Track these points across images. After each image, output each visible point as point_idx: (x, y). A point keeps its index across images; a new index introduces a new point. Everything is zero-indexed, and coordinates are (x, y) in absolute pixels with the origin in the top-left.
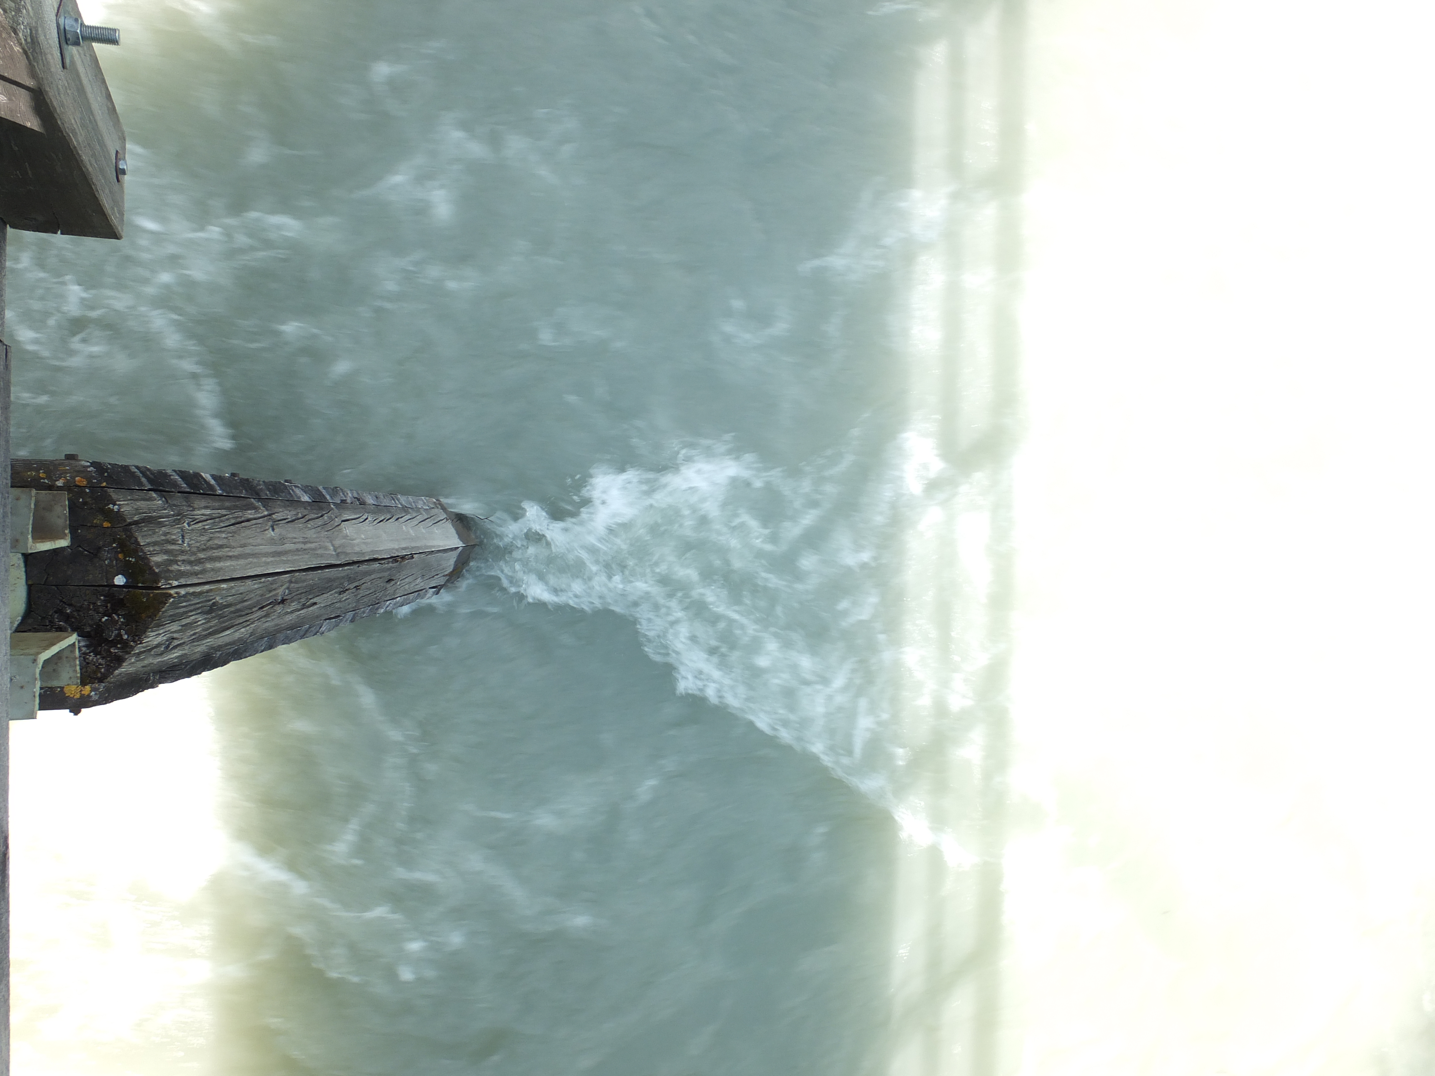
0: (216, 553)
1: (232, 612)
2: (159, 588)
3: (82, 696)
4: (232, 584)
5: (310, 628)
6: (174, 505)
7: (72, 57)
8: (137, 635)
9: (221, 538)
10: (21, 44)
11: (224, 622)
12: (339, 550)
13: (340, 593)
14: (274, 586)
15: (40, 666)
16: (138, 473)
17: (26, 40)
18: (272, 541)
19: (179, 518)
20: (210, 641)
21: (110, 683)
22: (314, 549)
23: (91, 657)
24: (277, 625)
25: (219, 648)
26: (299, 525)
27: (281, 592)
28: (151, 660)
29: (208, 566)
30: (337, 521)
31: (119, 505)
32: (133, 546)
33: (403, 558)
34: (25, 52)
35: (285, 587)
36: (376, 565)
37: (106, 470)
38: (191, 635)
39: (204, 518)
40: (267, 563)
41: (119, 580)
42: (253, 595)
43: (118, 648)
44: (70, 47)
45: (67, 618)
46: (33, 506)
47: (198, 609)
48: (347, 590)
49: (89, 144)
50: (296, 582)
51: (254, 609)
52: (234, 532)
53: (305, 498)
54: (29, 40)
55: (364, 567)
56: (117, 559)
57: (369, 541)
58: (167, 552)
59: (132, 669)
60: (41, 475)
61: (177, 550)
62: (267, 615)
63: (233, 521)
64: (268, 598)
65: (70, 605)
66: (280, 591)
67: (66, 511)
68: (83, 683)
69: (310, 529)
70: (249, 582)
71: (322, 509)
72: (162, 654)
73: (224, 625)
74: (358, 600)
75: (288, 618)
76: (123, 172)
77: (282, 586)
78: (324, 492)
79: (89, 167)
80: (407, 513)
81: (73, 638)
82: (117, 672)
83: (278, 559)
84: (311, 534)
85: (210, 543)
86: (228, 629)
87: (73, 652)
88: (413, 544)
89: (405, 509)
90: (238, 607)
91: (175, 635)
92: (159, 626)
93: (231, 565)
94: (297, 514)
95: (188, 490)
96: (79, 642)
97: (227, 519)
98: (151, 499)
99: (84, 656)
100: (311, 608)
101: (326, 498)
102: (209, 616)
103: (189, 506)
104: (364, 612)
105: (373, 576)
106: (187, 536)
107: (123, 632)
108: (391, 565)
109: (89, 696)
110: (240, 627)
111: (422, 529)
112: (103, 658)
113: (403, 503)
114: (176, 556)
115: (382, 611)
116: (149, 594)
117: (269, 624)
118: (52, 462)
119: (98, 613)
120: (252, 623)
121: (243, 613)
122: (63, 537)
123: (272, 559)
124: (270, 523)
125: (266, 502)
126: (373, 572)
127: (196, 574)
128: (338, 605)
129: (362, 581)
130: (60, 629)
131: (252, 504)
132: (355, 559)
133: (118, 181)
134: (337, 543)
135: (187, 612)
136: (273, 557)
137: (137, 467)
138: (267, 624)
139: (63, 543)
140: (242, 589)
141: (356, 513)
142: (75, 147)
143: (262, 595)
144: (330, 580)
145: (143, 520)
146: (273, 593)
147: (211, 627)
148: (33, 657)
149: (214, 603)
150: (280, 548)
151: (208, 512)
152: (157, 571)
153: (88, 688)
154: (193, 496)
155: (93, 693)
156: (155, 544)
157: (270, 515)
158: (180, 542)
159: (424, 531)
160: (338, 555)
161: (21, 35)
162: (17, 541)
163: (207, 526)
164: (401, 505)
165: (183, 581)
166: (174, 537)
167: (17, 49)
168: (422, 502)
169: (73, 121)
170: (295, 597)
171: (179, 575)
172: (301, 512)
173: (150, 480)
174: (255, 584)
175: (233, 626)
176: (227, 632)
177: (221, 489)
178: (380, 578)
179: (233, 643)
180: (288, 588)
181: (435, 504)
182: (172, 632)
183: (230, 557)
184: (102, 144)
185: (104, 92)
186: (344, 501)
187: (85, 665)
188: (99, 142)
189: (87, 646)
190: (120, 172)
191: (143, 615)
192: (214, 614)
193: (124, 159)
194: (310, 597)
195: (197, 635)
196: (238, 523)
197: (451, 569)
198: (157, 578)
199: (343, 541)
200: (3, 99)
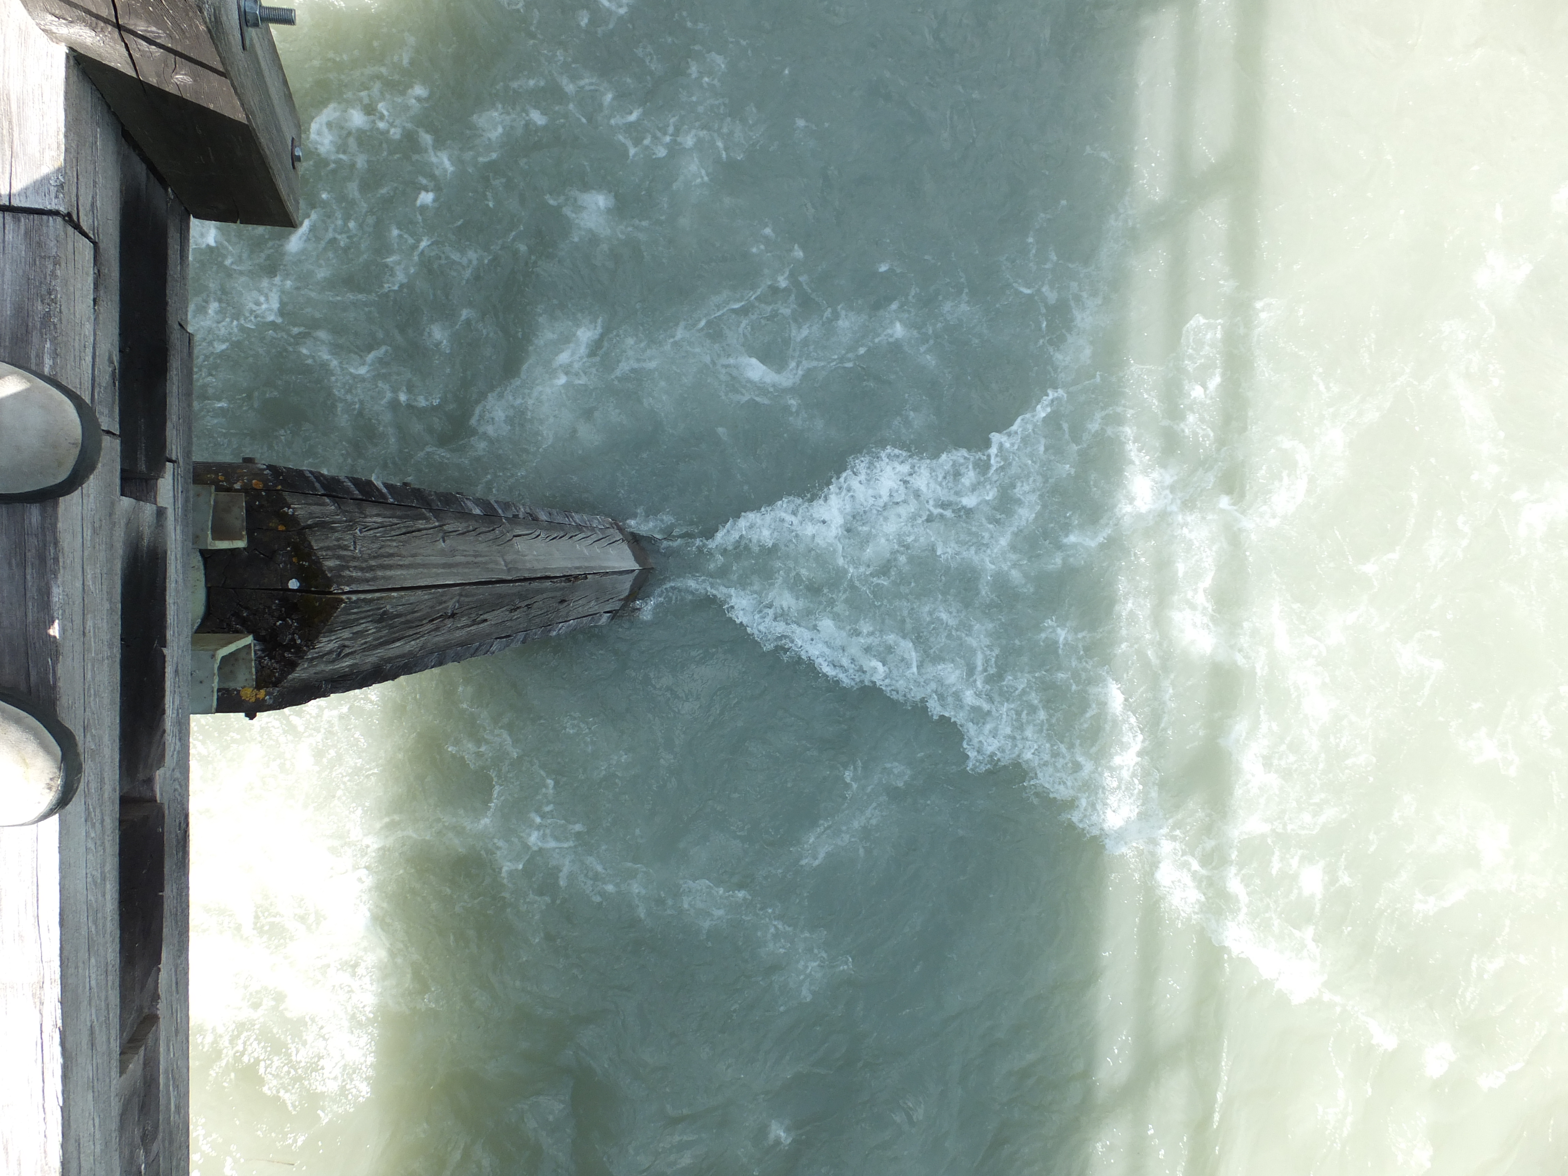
0: (387, 561)
1: (402, 623)
2: (331, 593)
3: (257, 700)
4: (403, 593)
5: (480, 646)
6: (347, 511)
7: (251, 40)
8: (310, 640)
9: (392, 547)
10: (205, 23)
11: (394, 633)
12: (510, 566)
13: (511, 611)
14: (444, 599)
15: (218, 661)
16: (312, 478)
17: (210, 19)
18: (442, 553)
19: (351, 524)
20: (381, 652)
21: (284, 688)
22: (485, 563)
23: (266, 661)
24: (446, 641)
25: (389, 660)
26: (471, 537)
27: (451, 605)
28: (322, 667)
29: (380, 573)
30: (509, 536)
31: (293, 508)
32: (307, 550)
33: (576, 577)
34: (209, 31)
35: (454, 600)
36: (548, 584)
37: (282, 473)
38: (362, 644)
39: (376, 525)
40: (438, 575)
41: (293, 584)
42: (423, 607)
43: (292, 653)
44: (250, 29)
45: (244, 622)
46: (212, 503)
47: (369, 616)
48: (518, 608)
49: (267, 128)
50: (466, 596)
51: (424, 622)
52: (406, 542)
53: (477, 511)
54: (213, 19)
55: (535, 585)
56: (291, 563)
57: (542, 558)
58: (339, 557)
59: (304, 675)
60: (220, 478)
61: (349, 556)
62: (437, 629)
63: (404, 530)
64: (438, 611)
65: (247, 608)
66: (450, 604)
67: (244, 513)
68: (258, 687)
69: (481, 542)
70: (419, 592)
71: (493, 523)
72: (333, 661)
73: (394, 636)
74: (530, 620)
75: (458, 634)
76: (298, 159)
77: (452, 599)
78: (496, 506)
79: (266, 150)
80: (581, 531)
81: (249, 640)
82: (290, 677)
83: (448, 571)
84: (482, 548)
85: (382, 551)
86: (399, 640)
87: (249, 653)
88: (586, 564)
89: (579, 528)
90: (409, 617)
91: (347, 643)
92: (331, 631)
93: (402, 574)
94: (468, 526)
95: (360, 497)
96: (255, 645)
97: (399, 528)
98: (324, 504)
99: (259, 659)
100: (482, 625)
101: (497, 512)
102: (380, 625)
103: (361, 513)
104: (535, 634)
105: (545, 596)
106: (359, 543)
107: (296, 637)
108: (563, 584)
109: (263, 700)
110: (410, 639)
111: (597, 549)
112: (277, 662)
113: (578, 521)
114: (348, 562)
115: (554, 633)
116: (321, 599)
117: (438, 639)
118: (230, 464)
119: (273, 616)
120: (422, 636)
121: (414, 625)
122: (240, 538)
123: (443, 570)
124: (441, 535)
125: (437, 513)
126: (546, 590)
127: (367, 581)
128: (508, 624)
129: (534, 600)
130: (237, 631)
131: (423, 514)
132: (527, 575)
133: (294, 167)
134: (509, 558)
135: (358, 619)
136: (443, 568)
137: (311, 472)
138: (437, 639)
139: (241, 544)
140: (412, 599)
141: (528, 529)
142: (254, 129)
143: (432, 607)
144: (500, 596)
145: (316, 525)
146: (444, 605)
147: (381, 637)
148: (211, 653)
149: (385, 611)
150: (451, 560)
151: (379, 520)
152: (329, 575)
153: (263, 692)
154: (364, 504)
155: (267, 697)
156: (328, 548)
157: (440, 526)
158: (352, 548)
159: (598, 551)
160: (509, 570)
161: (205, 14)
162: (197, 537)
163: (378, 533)
164: (575, 522)
165: (354, 587)
166: (346, 543)
167: (202, 28)
168: (597, 522)
169: (252, 103)
170: (466, 612)
171: (351, 581)
172: (472, 525)
173: (323, 486)
174: (425, 594)
175: (403, 638)
176: (398, 644)
177: (393, 498)
178: (552, 598)
179: (402, 656)
180: (458, 602)
181: (611, 524)
182: (343, 639)
183: (401, 567)
184: (279, 130)
185: (281, 78)
186: (516, 516)
187: (260, 668)
188: (276, 127)
189: (263, 650)
190: (295, 159)
191: (316, 620)
192: (384, 624)
193: (299, 146)
194: (480, 613)
195: (368, 645)
196: (408, 533)
197: (626, 593)
198: (329, 582)
199: (515, 556)
200: (188, 80)
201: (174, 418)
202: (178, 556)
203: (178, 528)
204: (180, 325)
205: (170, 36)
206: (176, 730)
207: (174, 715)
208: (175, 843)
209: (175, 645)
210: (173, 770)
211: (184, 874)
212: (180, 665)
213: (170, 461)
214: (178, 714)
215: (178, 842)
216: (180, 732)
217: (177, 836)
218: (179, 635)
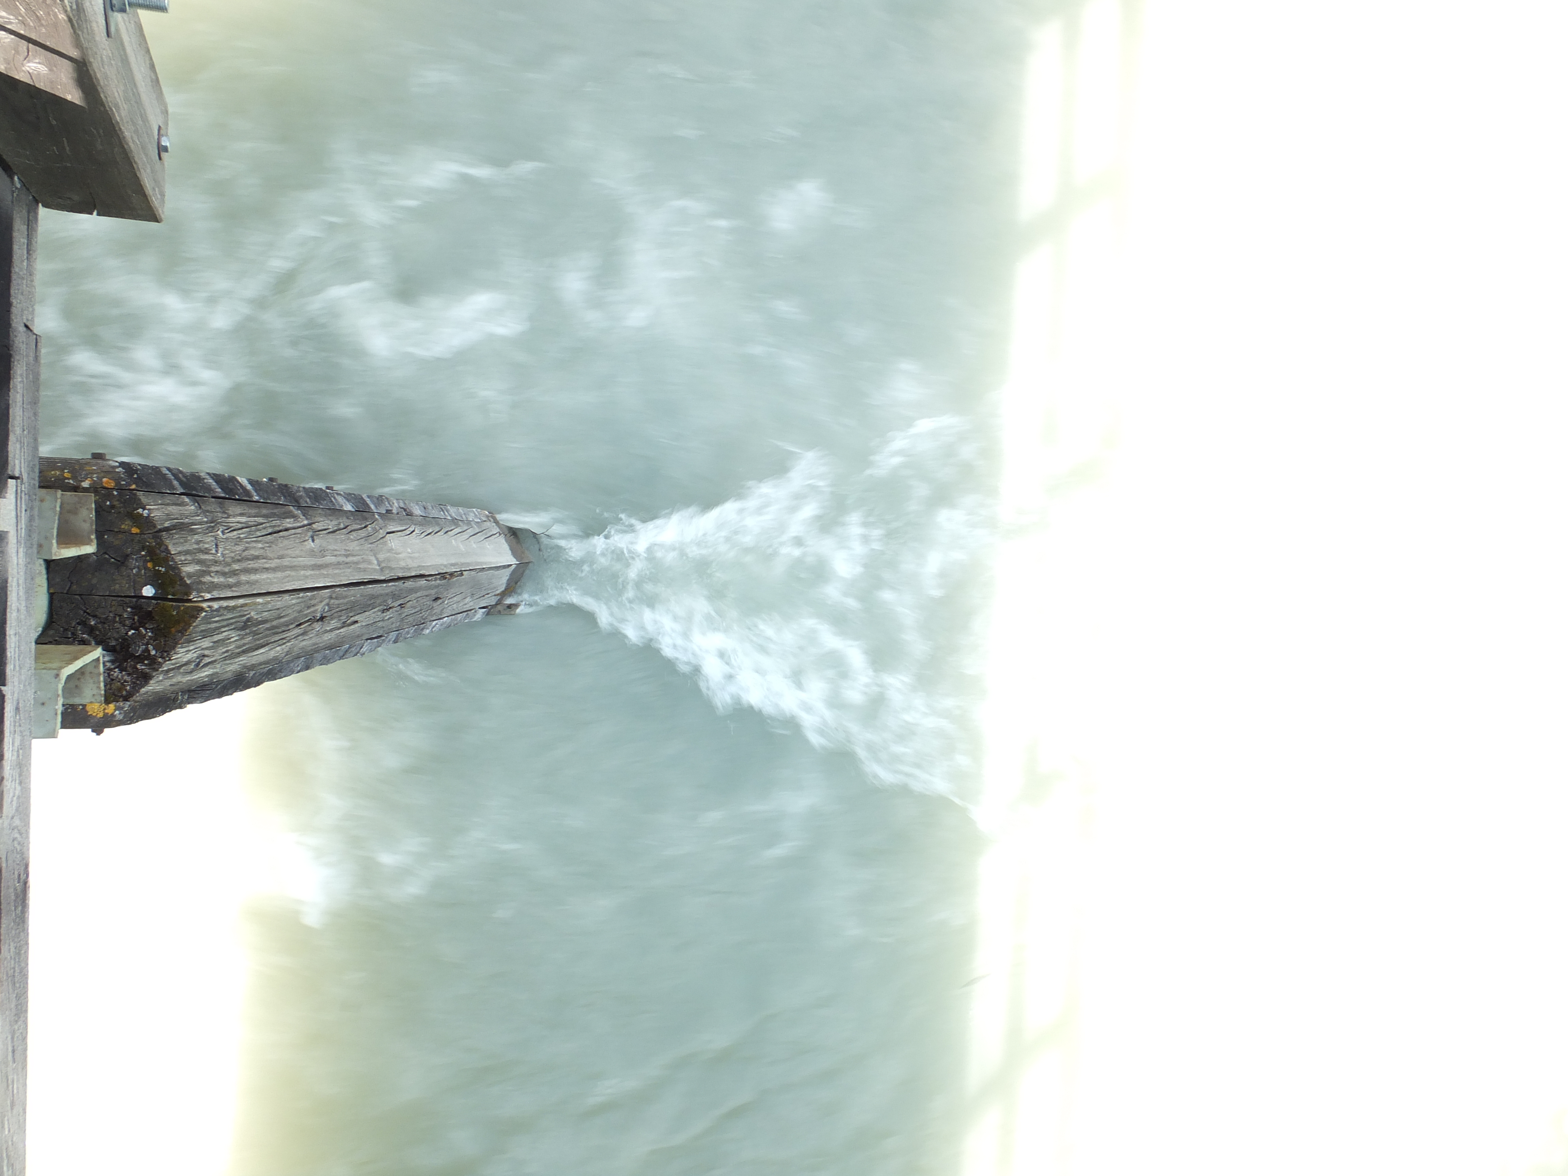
0: (252, 564)
1: (267, 629)
2: (190, 601)
3: (106, 715)
4: (268, 598)
5: (350, 648)
6: (208, 511)
7: (117, 25)
8: (166, 651)
9: (258, 548)
10: (66, 11)
11: (258, 639)
12: (383, 565)
13: (383, 611)
14: (313, 602)
15: (63, 681)
16: (170, 476)
17: (71, 7)
18: (312, 553)
19: (213, 525)
20: (244, 660)
21: (136, 702)
22: (357, 563)
23: (116, 673)
24: (314, 644)
25: (252, 667)
26: (341, 536)
27: (320, 609)
28: (179, 678)
29: (244, 578)
30: (382, 533)
31: (149, 510)
32: (163, 554)
33: (452, 574)
34: (70, 20)
35: (324, 603)
36: (422, 582)
37: (136, 472)
38: (224, 653)
39: (240, 526)
40: (306, 577)
41: (148, 591)
42: (290, 611)
43: (146, 665)
44: (116, 14)
45: (91, 630)
46: (58, 509)
47: (231, 624)
48: (390, 608)
49: (132, 121)
50: (336, 598)
51: (291, 627)
52: (272, 543)
53: (348, 507)
54: (74, 7)
55: (409, 584)
56: (146, 568)
57: (417, 555)
58: (199, 562)
59: (159, 688)
60: (66, 475)
61: (210, 560)
62: (304, 633)
63: (270, 530)
64: (306, 615)
65: (95, 616)
66: (319, 607)
67: (93, 515)
68: (107, 701)
69: (353, 541)
70: (286, 597)
71: (366, 519)
72: (192, 672)
73: (258, 642)
74: (402, 619)
75: (327, 637)
76: (166, 149)
77: (321, 602)
78: (368, 501)
79: (131, 144)
80: (457, 526)
81: (97, 652)
82: (143, 690)
83: (318, 572)
84: (354, 546)
85: (246, 553)
86: (263, 646)
87: (97, 667)
88: (463, 560)
89: (455, 522)
90: (275, 623)
91: (206, 652)
92: (189, 641)
93: (268, 578)
94: (339, 524)
95: (223, 495)
96: (104, 656)
97: (264, 528)
98: (183, 504)
99: (108, 671)
100: (352, 627)
101: (370, 508)
102: (243, 633)
103: (224, 512)
104: (408, 633)
105: (419, 594)
106: (221, 546)
107: (151, 648)
108: (438, 582)
109: (113, 715)
110: (275, 645)
111: (473, 544)
112: (129, 675)
113: (453, 515)
114: (208, 566)
115: (428, 631)
116: (179, 607)
117: (306, 643)
118: (78, 461)
119: (124, 625)
120: (288, 641)
121: (280, 630)
122: (88, 542)
123: (312, 572)
124: (310, 534)
125: (305, 510)
126: (419, 589)
127: (230, 586)
128: (380, 624)
129: (408, 599)
130: (83, 642)
131: (291, 512)
132: (400, 575)
133: (160, 158)
134: (381, 556)
135: (219, 628)
136: (313, 570)
137: (169, 469)
138: (304, 643)
139: (89, 549)
140: (278, 604)
141: (402, 525)
142: (118, 123)
143: (300, 611)
144: (373, 597)
145: (174, 527)
146: (312, 609)
147: (244, 645)
148: (55, 672)
149: (248, 618)
150: (320, 561)
151: (243, 519)
152: (188, 582)
153: (112, 706)
154: (227, 502)
155: (117, 712)
156: (187, 552)
157: (310, 524)
158: (214, 551)
159: (474, 546)
160: (382, 569)
162: (42, 547)
163: (242, 534)
164: (451, 517)
165: (216, 594)
166: (207, 546)
167: (62, 16)
168: (473, 515)
169: (116, 94)
170: (336, 614)
171: (214, 587)
172: (343, 522)
173: (182, 483)
174: (293, 599)
175: (268, 644)
176: (262, 651)
177: (258, 495)
178: (427, 596)
179: (267, 663)
180: (328, 604)
181: (488, 517)
182: (203, 649)
183: (267, 569)
184: (145, 119)
185: (148, 62)
186: (389, 511)
187: (110, 681)
188: (141, 116)
189: (112, 662)
190: (162, 149)
191: (173, 629)
192: (247, 631)
193: (167, 135)
194: (351, 614)
195: (230, 653)
196: (275, 533)
197: (502, 588)
198: (188, 589)
199: (389, 554)
200: (43, 69)
201: (18, 430)
202: (21, 582)
203: (21, 550)
204: (26, 326)
205: (23, 23)
206: (16, 774)
207: (14, 758)
208: (13, 897)
209: (16, 679)
210: (12, 818)
211: (23, 930)
212: (21, 702)
213: (12, 477)
214: (18, 756)
215: (17, 896)
216: (20, 775)
217: (15, 889)
218: (20, 668)
